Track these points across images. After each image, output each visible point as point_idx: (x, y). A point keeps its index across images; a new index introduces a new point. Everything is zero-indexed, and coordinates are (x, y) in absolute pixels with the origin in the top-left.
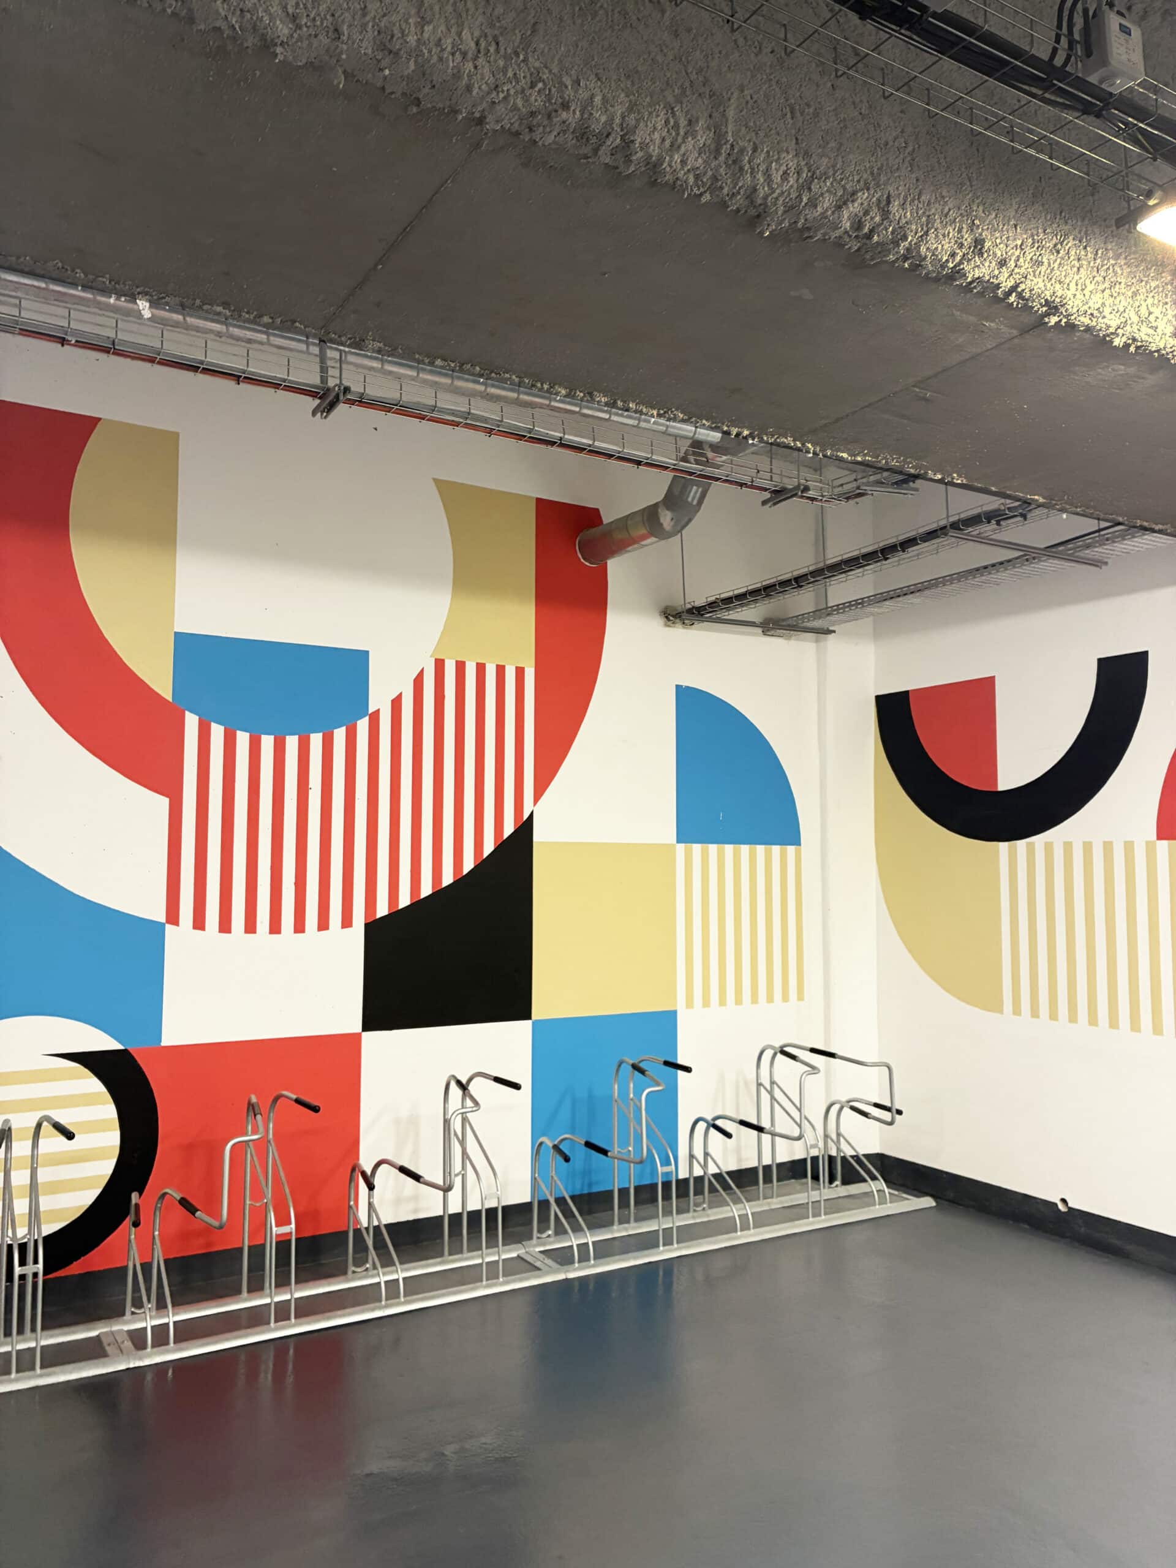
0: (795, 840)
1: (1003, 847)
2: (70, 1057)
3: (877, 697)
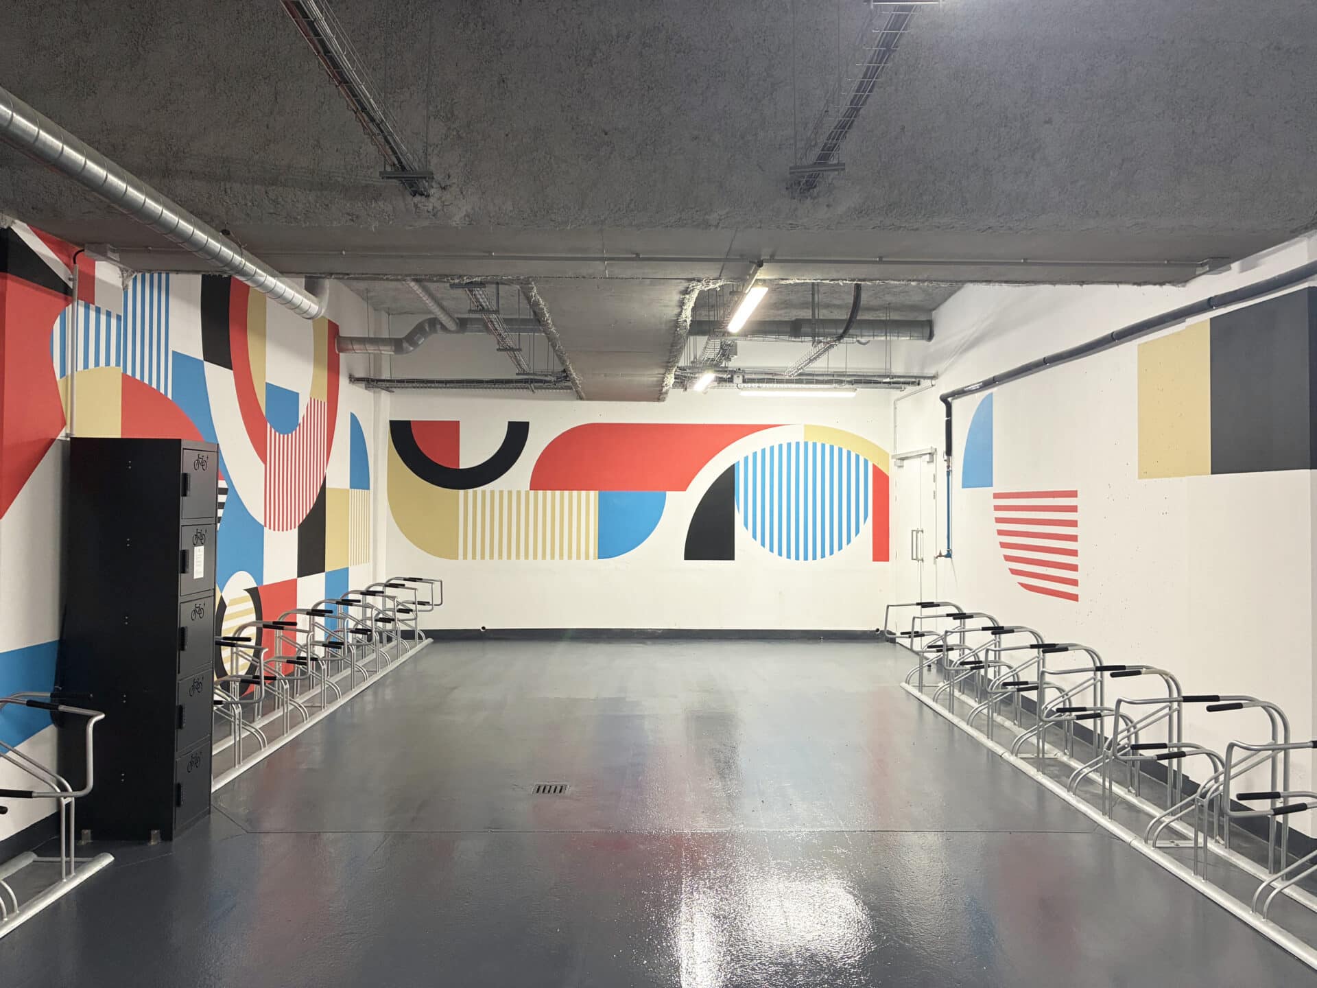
0: (371, 489)
1: (462, 492)
2: (247, 590)
3: (391, 422)
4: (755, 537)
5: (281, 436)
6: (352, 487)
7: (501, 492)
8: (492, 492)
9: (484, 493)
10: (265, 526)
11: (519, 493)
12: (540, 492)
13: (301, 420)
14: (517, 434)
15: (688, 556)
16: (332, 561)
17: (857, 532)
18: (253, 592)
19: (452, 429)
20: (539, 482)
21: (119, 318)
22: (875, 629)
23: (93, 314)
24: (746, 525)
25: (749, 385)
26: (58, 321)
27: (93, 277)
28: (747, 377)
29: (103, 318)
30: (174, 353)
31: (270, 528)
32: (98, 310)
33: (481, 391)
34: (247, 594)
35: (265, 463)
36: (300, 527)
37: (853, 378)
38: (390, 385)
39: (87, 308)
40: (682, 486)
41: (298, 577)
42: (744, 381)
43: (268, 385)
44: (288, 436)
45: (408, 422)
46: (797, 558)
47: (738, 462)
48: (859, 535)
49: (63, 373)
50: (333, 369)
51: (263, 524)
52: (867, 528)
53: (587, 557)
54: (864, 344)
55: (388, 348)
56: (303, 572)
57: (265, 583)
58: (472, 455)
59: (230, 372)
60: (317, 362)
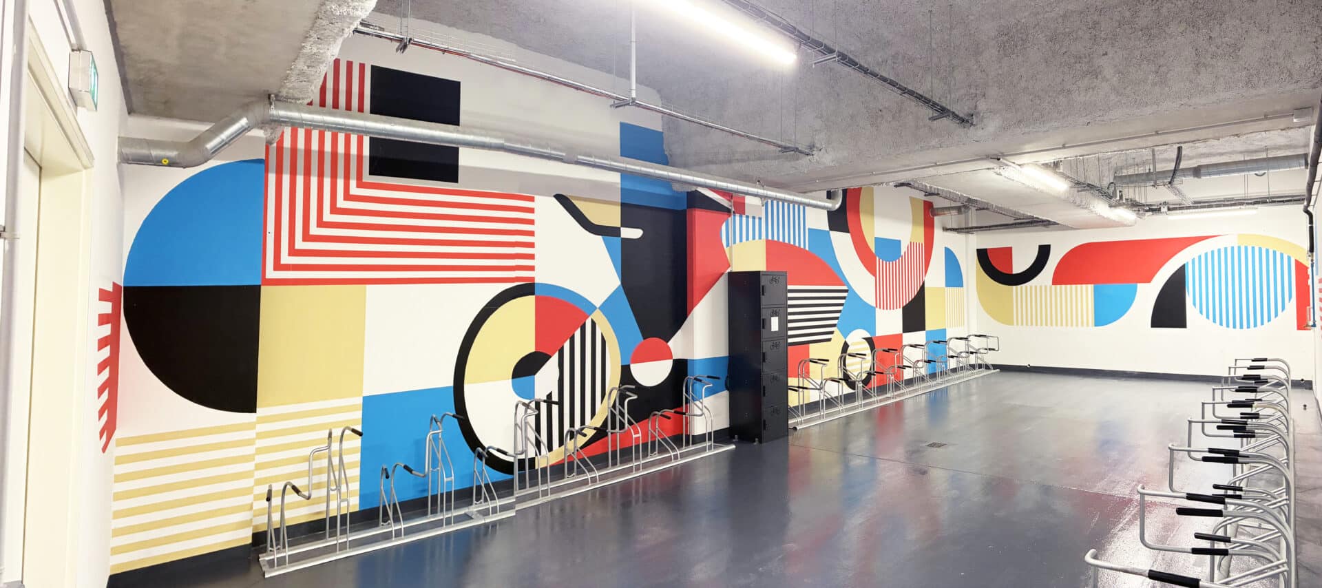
0: (962, 286)
1: (1014, 287)
2: (864, 339)
3: (978, 250)
4: (1201, 312)
5: (888, 263)
6: (947, 285)
7: (1036, 287)
8: (1031, 287)
9: (1026, 287)
10: (877, 306)
11: (1046, 287)
12: (1058, 286)
13: (902, 253)
14: (1044, 252)
15: (1155, 323)
16: (930, 323)
17: (1283, 309)
18: (870, 341)
19: (1007, 253)
20: (1058, 279)
21: (760, 219)
22: (1300, 379)
23: (744, 219)
24: (1194, 304)
25: (1173, 212)
26: (724, 225)
27: (744, 204)
28: (1171, 207)
29: (751, 220)
30: (809, 229)
31: (880, 308)
32: (747, 217)
33: (1020, 229)
34: (864, 340)
35: (875, 276)
36: (905, 309)
37: (1253, 201)
38: (968, 230)
39: (741, 217)
40: (1148, 279)
41: (904, 332)
42: (1169, 209)
43: (876, 239)
44: (893, 263)
45: (986, 249)
46: (1235, 327)
47: (1188, 263)
48: (1285, 311)
49: (728, 245)
50: (929, 226)
51: (874, 305)
52: (1292, 306)
53: (1088, 325)
54: (1261, 176)
55: (954, 211)
56: (907, 329)
57: (878, 334)
58: (1020, 264)
59: (849, 235)
60: (915, 222)
